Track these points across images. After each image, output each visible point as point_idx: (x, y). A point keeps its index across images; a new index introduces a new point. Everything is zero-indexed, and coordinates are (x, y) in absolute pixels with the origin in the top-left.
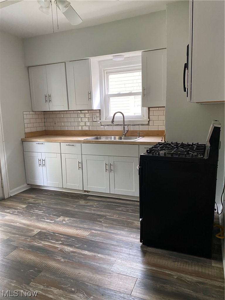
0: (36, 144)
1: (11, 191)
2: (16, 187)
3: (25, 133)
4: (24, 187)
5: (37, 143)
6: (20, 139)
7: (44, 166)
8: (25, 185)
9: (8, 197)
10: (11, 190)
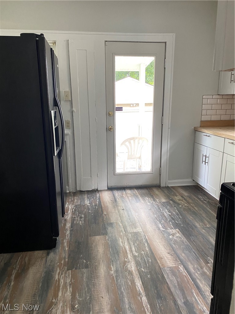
0: (204, 135)
1: (169, 181)
2: (177, 179)
3: (201, 121)
4: (187, 182)
5: (206, 134)
6: (193, 128)
7: (207, 164)
8: (190, 180)
9: (165, 186)
10: (169, 179)
